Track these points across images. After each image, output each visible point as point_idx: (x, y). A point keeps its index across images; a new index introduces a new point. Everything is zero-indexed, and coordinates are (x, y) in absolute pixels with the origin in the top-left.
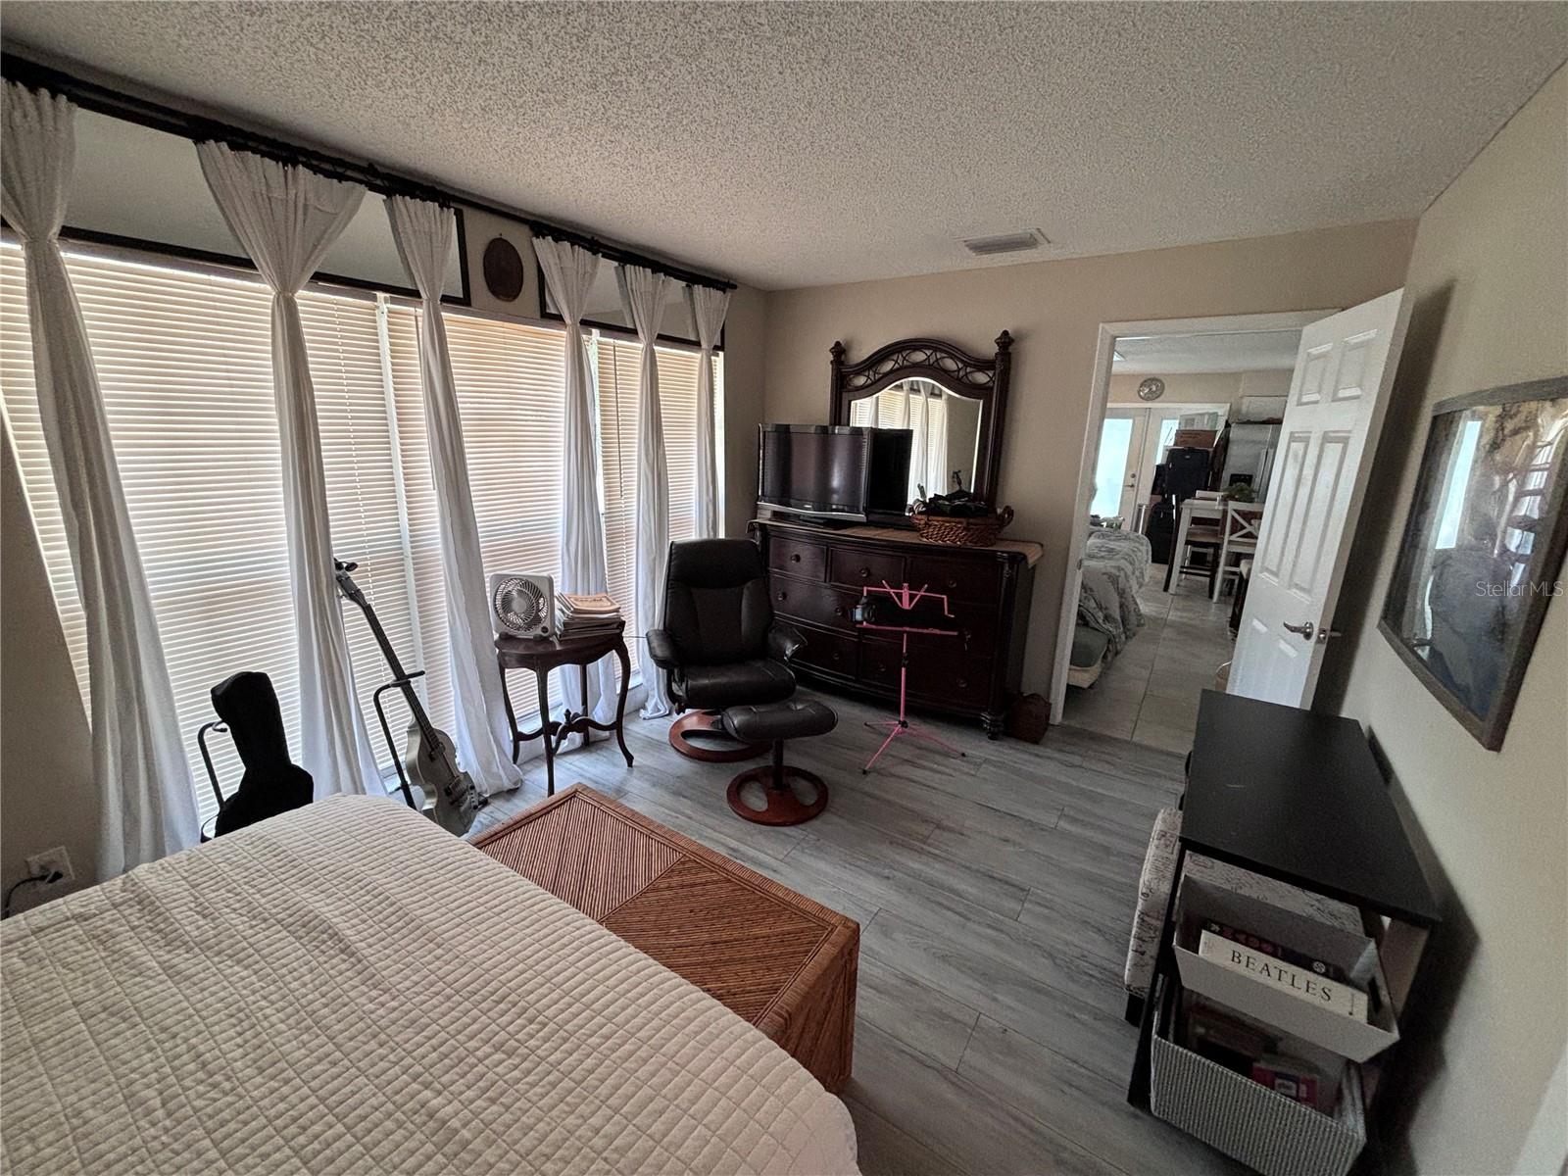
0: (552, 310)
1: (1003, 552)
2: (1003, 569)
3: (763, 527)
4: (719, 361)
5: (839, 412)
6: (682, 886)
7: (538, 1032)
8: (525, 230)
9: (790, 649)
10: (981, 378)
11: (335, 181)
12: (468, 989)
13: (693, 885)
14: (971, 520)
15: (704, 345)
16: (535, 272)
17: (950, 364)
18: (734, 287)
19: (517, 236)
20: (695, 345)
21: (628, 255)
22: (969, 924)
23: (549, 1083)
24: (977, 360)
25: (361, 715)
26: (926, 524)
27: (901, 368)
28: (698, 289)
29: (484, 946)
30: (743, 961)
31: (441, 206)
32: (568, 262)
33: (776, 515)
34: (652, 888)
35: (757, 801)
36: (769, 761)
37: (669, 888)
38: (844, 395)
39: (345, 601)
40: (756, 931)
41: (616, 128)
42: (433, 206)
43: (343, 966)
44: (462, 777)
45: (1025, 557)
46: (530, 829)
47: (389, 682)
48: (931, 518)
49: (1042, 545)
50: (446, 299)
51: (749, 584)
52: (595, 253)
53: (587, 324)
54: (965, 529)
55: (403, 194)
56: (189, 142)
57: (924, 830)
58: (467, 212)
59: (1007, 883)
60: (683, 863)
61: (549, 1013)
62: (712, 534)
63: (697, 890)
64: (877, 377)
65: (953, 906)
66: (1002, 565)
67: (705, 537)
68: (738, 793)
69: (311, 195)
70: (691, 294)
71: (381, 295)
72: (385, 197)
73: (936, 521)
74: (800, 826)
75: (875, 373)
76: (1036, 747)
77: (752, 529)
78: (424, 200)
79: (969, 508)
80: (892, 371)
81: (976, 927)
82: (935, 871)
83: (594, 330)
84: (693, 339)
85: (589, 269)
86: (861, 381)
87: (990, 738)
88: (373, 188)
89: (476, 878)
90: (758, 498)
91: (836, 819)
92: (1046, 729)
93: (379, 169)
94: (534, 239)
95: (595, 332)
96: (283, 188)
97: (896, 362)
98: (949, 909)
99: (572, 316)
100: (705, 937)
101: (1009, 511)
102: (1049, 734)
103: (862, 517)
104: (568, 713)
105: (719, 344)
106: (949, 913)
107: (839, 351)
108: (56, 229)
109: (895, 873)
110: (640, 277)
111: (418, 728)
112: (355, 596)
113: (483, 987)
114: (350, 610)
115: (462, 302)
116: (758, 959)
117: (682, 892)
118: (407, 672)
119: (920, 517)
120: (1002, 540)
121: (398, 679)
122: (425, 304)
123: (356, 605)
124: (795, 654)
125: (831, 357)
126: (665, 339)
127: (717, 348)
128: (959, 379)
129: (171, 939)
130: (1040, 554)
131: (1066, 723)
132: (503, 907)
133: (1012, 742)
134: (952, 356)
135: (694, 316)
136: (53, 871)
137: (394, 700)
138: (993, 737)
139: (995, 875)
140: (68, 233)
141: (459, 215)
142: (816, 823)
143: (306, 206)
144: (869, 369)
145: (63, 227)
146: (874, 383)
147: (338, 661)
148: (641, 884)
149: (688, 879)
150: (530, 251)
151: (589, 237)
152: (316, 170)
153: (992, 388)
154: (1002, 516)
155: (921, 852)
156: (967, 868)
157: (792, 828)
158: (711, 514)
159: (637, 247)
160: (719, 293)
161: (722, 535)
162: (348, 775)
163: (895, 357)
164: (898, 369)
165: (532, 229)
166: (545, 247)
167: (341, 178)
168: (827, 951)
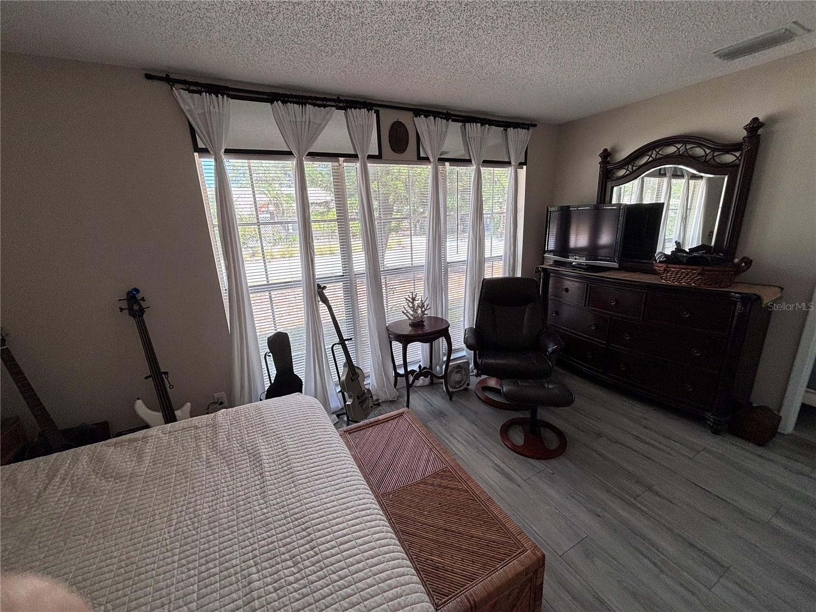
0: (422, 155)
1: (736, 293)
2: (736, 305)
3: (545, 270)
4: (523, 172)
5: (604, 194)
6: (440, 486)
7: (312, 557)
8: (411, 114)
9: (551, 348)
10: (729, 158)
11: (322, 108)
12: (295, 516)
13: (446, 487)
14: (706, 268)
15: (513, 163)
16: (415, 136)
17: (699, 152)
18: (535, 125)
19: (405, 118)
20: (508, 163)
21: (466, 118)
22: (663, 576)
23: (302, 593)
24: (723, 145)
25: (326, 354)
26: (665, 270)
27: (654, 160)
28: (511, 131)
29: (312, 494)
30: (459, 549)
31: (368, 110)
32: (433, 128)
33: (557, 263)
34: (423, 482)
35: (518, 438)
36: (527, 415)
37: (433, 485)
38: (609, 185)
39: (321, 303)
40: (473, 532)
41: (440, 40)
42: (364, 111)
43: (257, 482)
44: (366, 391)
45: (759, 298)
46: (376, 428)
47: (337, 342)
48: (669, 265)
49: (782, 289)
50: (370, 157)
51: (530, 305)
52: (448, 120)
53: (442, 160)
54: (699, 274)
55: (351, 108)
56: (270, 104)
57: (637, 489)
58: (382, 111)
59: (705, 554)
60: (445, 472)
61: (322, 547)
62: (511, 273)
63: (448, 491)
64: (634, 168)
65: (650, 556)
66: (735, 303)
67: (507, 276)
68: (507, 431)
69: (311, 117)
70: (506, 136)
71: (341, 159)
72: (344, 111)
73: (674, 268)
74: (543, 461)
75: (633, 166)
76: (760, 448)
77: (538, 271)
78: (360, 109)
79: (707, 259)
80: (646, 163)
81: (668, 581)
82: (640, 523)
83: (446, 163)
84: (506, 160)
85: (444, 130)
86: (622, 173)
87: (712, 432)
88: (338, 108)
89: (327, 453)
90: (545, 252)
91: (570, 464)
92: (774, 436)
93: (341, 98)
94: (415, 118)
95: (447, 164)
96: (301, 117)
97: (651, 156)
98: (646, 557)
99: (434, 158)
100: (441, 523)
101: (749, 262)
102: (776, 440)
103: (616, 265)
104: (420, 367)
105: (524, 161)
106: (646, 561)
107: (606, 156)
108: (223, 150)
109: (606, 514)
110: (474, 129)
111: (347, 365)
112: (325, 300)
113: (302, 518)
114: (322, 307)
115: (377, 158)
116: (469, 552)
117: (439, 490)
118: (344, 338)
119: (660, 265)
120: (737, 283)
121: (340, 341)
122: (360, 161)
123: (325, 305)
124: (554, 351)
125: (600, 159)
126: (488, 163)
127: (521, 165)
128: (706, 162)
129: (214, 447)
130: (779, 295)
131: (798, 434)
132: (331, 474)
133: (736, 440)
134: (700, 145)
135: (508, 148)
136: (220, 401)
137: (339, 350)
138: (716, 432)
139: (695, 543)
140: (228, 151)
141: (377, 112)
142: (554, 462)
143: (309, 122)
144: (629, 164)
145: (225, 149)
146: (631, 173)
147: (318, 330)
148: (418, 477)
149: (444, 482)
150: (414, 126)
151: (445, 111)
152: (314, 105)
153: (738, 166)
154: (739, 265)
155: (632, 505)
156: (669, 529)
157: (537, 461)
158: (512, 262)
159: (473, 112)
160: (525, 131)
161: (519, 274)
162: (320, 381)
163: (650, 153)
164: (651, 161)
165: (414, 113)
166: (421, 122)
167: (325, 106)
168: (514, 566)
